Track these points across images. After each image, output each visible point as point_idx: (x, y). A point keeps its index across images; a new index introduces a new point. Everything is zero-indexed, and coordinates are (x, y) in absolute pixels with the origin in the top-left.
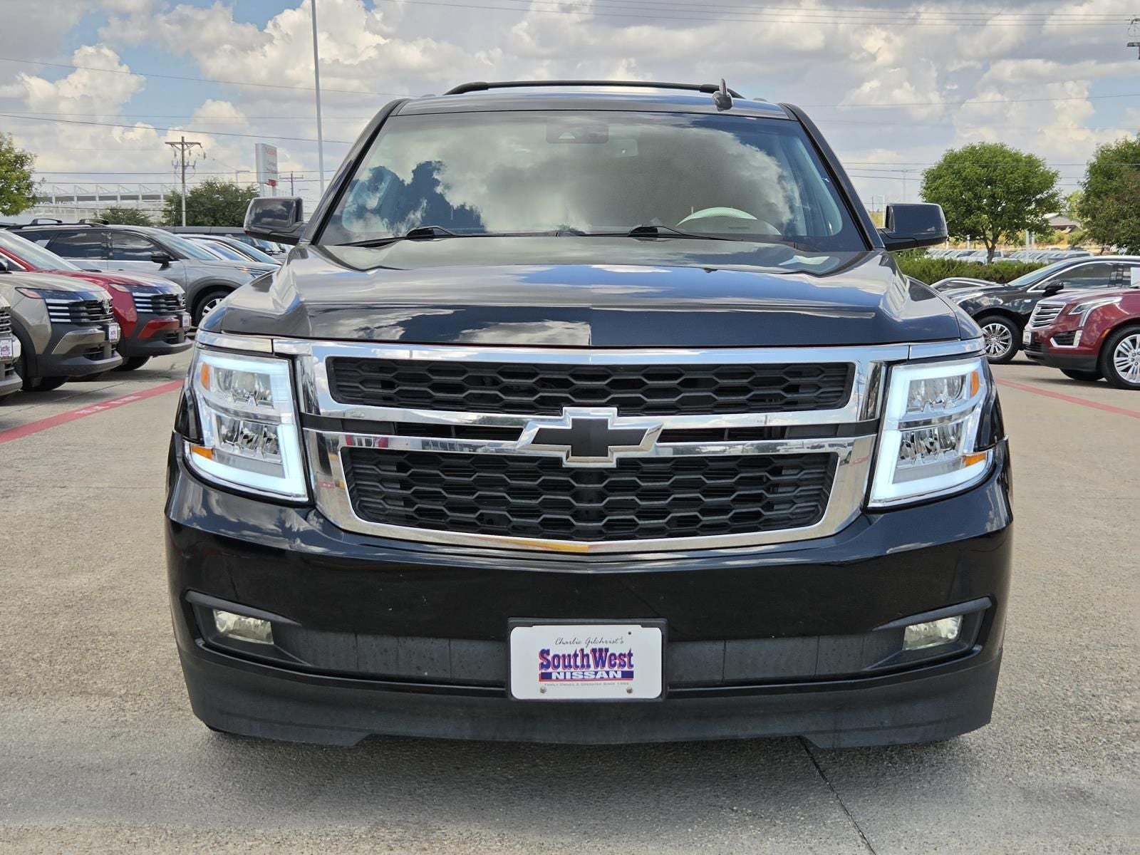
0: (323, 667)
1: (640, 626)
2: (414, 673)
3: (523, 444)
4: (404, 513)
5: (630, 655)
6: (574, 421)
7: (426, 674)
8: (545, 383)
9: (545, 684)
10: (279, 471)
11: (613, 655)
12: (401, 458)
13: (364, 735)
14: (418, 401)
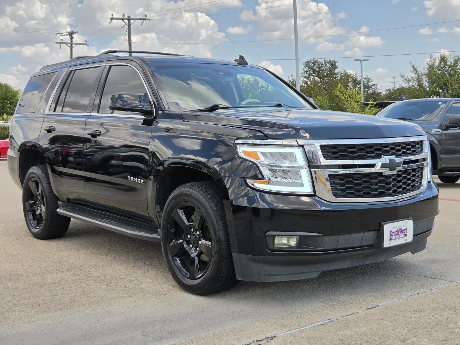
0: (326, 248)
1: (408, 220)
2: (352, 246)
3: (377, 169)
4: (342, 194)
5: (407, 229)
6: (389, 160)
7: (355, 245)
8: (377, 149)
9: (390, 242)
10: (302, 185)
11: (403, 230)
12: (342, 177)
13: (320, 272)
14: (345, 158)
